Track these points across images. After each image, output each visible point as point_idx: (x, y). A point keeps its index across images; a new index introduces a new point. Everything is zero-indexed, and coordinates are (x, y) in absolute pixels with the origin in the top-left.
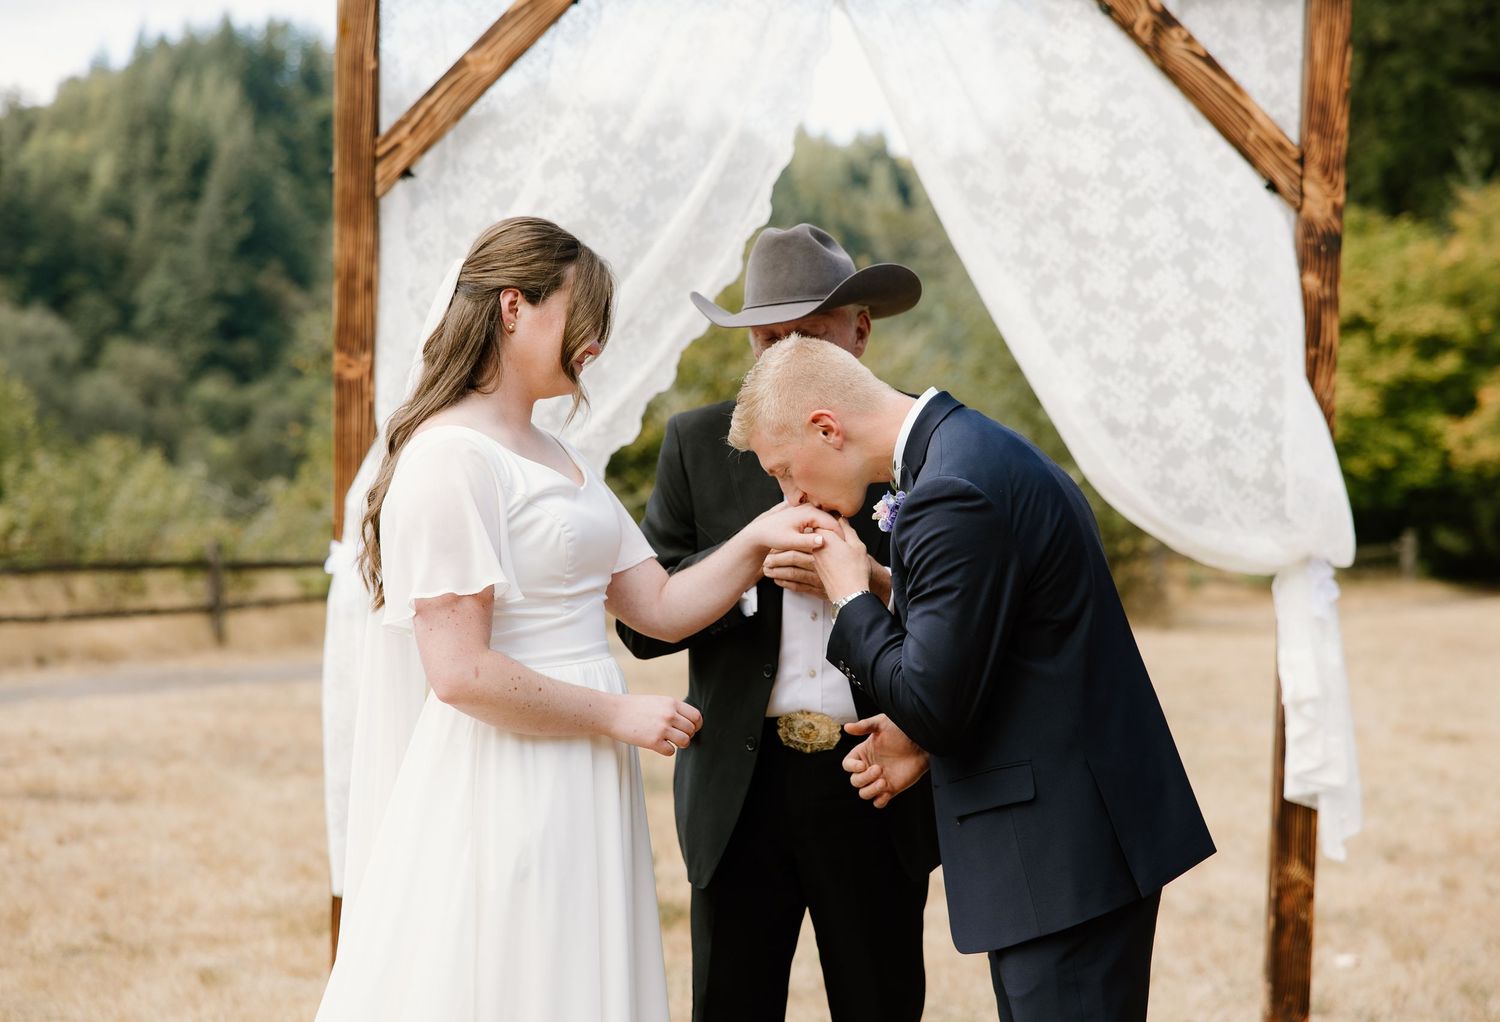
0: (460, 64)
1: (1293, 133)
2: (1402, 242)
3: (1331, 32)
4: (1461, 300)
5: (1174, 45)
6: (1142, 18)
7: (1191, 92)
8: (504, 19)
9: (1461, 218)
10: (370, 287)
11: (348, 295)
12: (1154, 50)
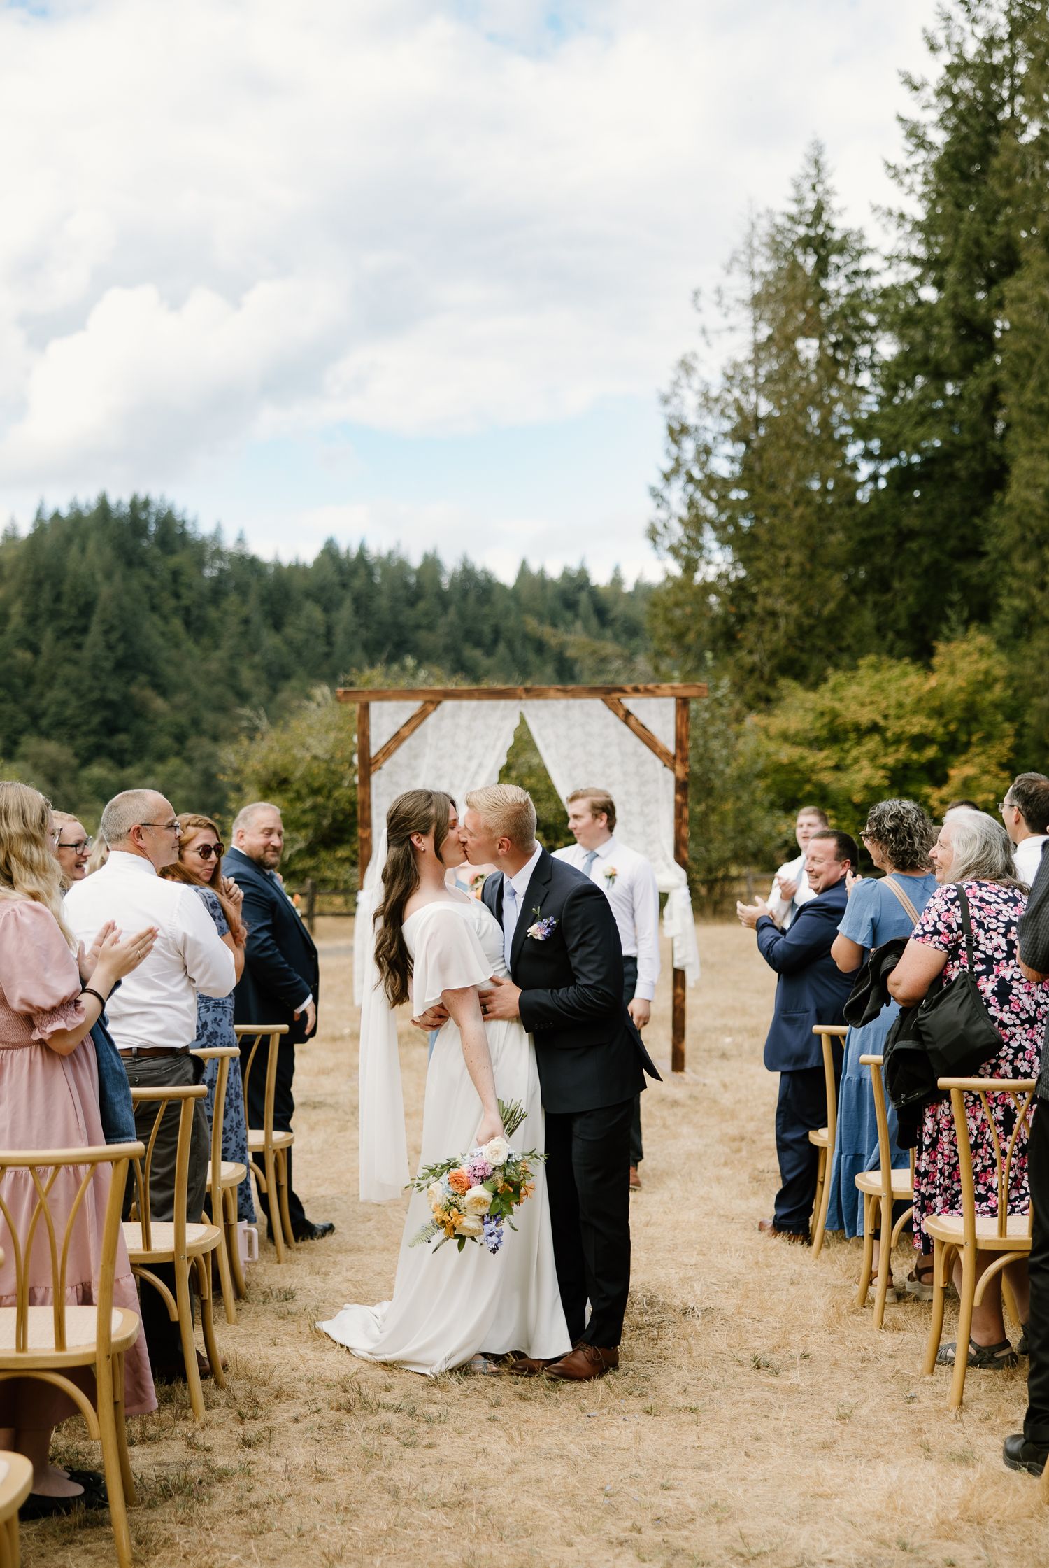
0: (398, 733)
1: (671, 748)
2: (905, 674)
3: (682, 716)
4: (938, 712)
5: (632, 722)
6: (621, 713)
7: (639, 736)
8: (412, 718)
9: (936, 661)
10: (369, 806)
11: (363, 809)
12: (626, 722)
